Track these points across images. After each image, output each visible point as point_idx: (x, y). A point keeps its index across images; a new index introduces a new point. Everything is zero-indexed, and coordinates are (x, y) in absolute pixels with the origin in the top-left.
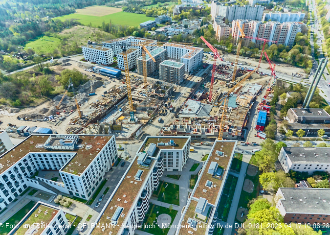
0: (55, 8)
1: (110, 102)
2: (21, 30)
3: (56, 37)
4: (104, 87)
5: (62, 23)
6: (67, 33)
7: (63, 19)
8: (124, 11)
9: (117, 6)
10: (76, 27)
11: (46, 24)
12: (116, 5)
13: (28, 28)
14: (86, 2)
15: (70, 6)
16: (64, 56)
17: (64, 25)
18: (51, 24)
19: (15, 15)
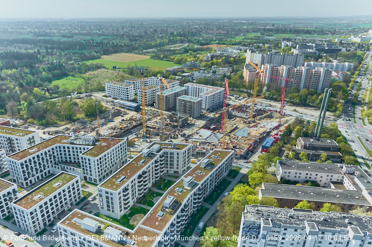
0: (81, 54)
1: (126, 127)
2: (50, 70)
3: (81, 77)
4: (122, 116)
5: (87, 66)
6: (91, 74)
7: (89, 63)
8: (151, 58)
9: (145, 54)
10: (100, 70)
11: (72, 66)
12: (143, 53)
13: (55, 68)
14: (113, 49)
15: (96, 52)
16: (86, 92)
17: (88, 67)
18: (76, 66)
19: (44, 59)
